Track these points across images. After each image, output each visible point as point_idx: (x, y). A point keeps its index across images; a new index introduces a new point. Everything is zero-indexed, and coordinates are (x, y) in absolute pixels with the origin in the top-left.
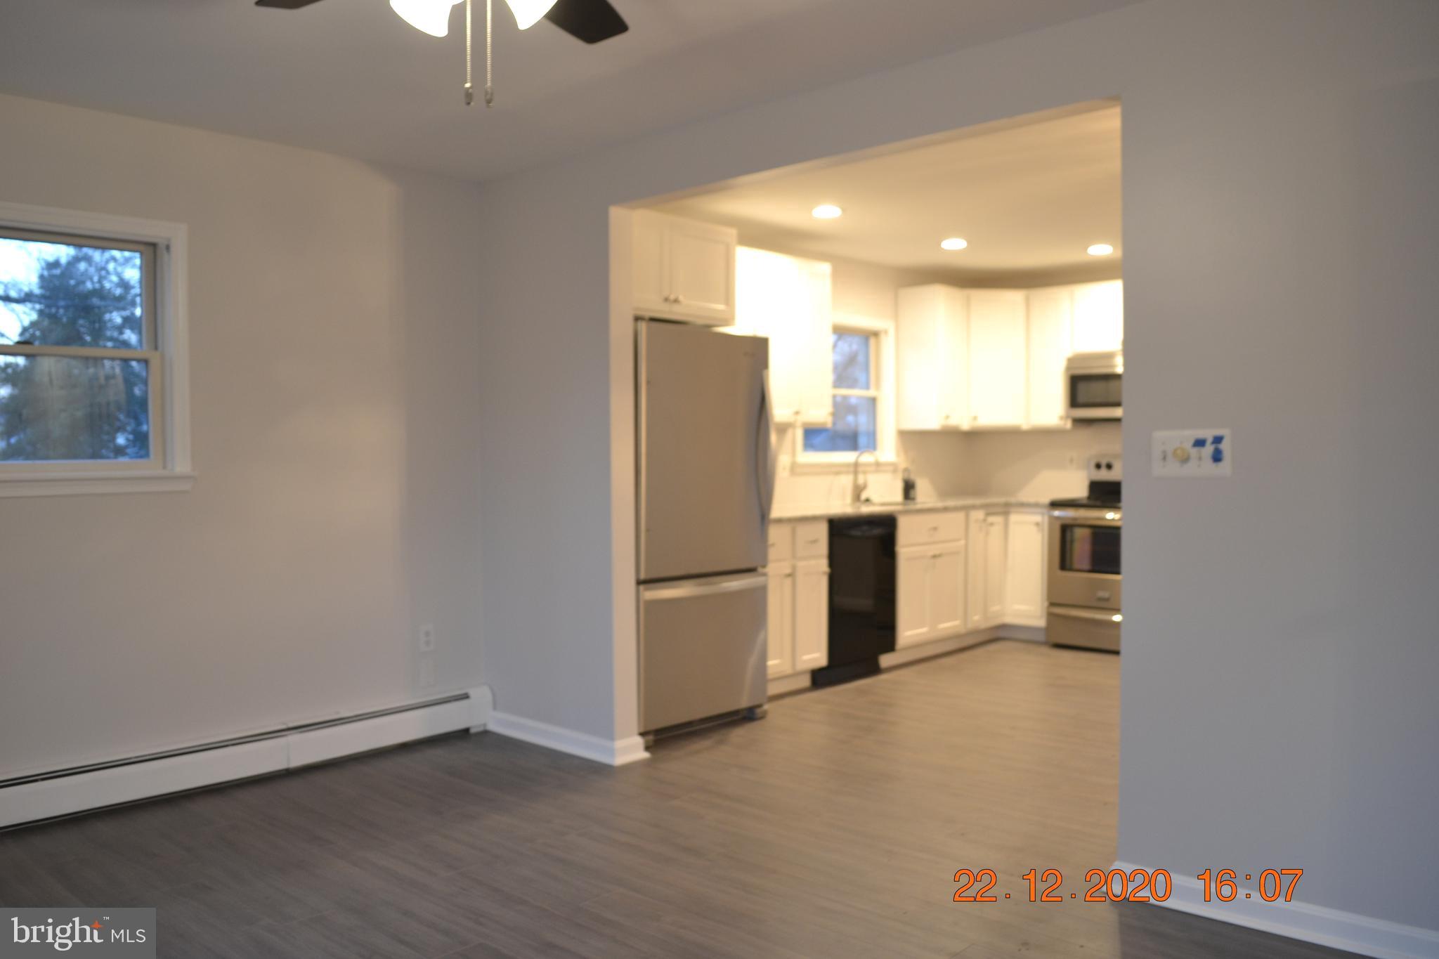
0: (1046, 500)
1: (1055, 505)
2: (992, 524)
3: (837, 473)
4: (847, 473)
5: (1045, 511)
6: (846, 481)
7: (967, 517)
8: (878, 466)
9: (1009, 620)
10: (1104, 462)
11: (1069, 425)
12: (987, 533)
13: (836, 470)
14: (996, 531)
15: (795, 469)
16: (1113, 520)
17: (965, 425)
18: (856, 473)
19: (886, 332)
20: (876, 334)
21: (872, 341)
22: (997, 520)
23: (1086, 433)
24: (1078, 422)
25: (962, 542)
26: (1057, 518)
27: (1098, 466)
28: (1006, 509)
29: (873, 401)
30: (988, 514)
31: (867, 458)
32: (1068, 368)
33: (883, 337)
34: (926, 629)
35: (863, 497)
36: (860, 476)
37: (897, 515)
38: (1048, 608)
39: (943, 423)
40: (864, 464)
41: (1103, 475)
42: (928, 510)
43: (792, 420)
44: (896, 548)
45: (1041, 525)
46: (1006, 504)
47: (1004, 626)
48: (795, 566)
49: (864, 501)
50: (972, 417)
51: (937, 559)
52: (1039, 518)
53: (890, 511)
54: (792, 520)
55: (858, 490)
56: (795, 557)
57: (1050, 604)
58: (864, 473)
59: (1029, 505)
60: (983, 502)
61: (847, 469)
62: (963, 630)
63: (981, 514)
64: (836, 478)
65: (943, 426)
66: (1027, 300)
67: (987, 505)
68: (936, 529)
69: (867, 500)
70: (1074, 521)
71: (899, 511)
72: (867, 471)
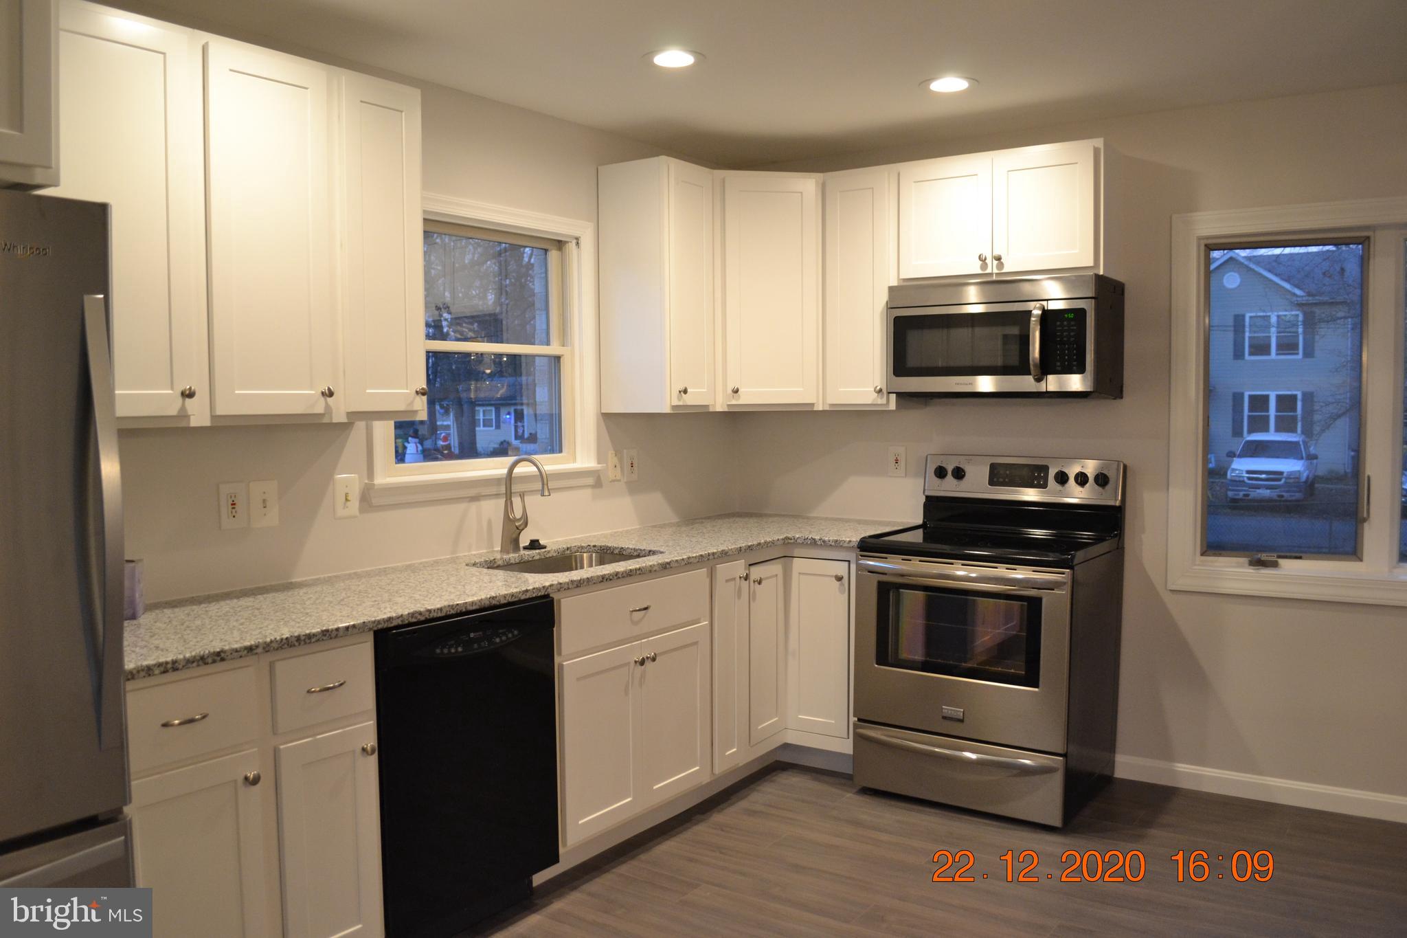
0: (854, 536)
1: (870, 546)
2: (759, 582)
3: (476, 499)
4: (497, 495)
5: (852, 556)
6: (492, 510)
7: (712, 575)
8: (544, 483)
10: (950, 468)
11: (892, 403)
12: (752, 597)
13: (474, 491)
14: (768, 593)
15: (369, 499)
16: (965, 579)
17: (720, 404)
18: (509, 495)
19: (577, 241)
20: (560, 244)
21: (553, 255)
22: (775, 568)
23: (918, 416)
24: (902, 396)
25: (705, 623)
26: (872, 571)
27: (941, 473)
28: (785, 552)
29: (557, 359)
30: (751, 565)
31: (551, 464)
32: (890, 307)
33: (572, 246)
34: (629, 799)
35: (524, 541)
36: (516, 501)
37: (555, 596)
38: (855, 726)
39: (676, 402)
40: (526, 478)
41: (949, 488)
42: (630, 574)
43: (319, 408)
44: (557, 660)
45: (845, 580)
46: (787, 542)
47: (786, 746)
48: (276, 751)
49: (525, 548)
50: (730, 391)
51: (648, 664)
52: (841, 569)
53: (538, 589)
54: (260, 650)
55: (513, 528)
56: (275, 733)
57: (859, 720)
58: (522, 495)
59: (825, 544)
60: (743, 544)
61: (493, 490)
62: (706, 779)
63: (739, 567)
64: (474, 506)
65: (674, 407)
66: (823, 190)
67: (750, 548)
68: (646, 609)
69: (534, 545)
70: (900, 580)
71: (561, 587)
72: (532, 492)
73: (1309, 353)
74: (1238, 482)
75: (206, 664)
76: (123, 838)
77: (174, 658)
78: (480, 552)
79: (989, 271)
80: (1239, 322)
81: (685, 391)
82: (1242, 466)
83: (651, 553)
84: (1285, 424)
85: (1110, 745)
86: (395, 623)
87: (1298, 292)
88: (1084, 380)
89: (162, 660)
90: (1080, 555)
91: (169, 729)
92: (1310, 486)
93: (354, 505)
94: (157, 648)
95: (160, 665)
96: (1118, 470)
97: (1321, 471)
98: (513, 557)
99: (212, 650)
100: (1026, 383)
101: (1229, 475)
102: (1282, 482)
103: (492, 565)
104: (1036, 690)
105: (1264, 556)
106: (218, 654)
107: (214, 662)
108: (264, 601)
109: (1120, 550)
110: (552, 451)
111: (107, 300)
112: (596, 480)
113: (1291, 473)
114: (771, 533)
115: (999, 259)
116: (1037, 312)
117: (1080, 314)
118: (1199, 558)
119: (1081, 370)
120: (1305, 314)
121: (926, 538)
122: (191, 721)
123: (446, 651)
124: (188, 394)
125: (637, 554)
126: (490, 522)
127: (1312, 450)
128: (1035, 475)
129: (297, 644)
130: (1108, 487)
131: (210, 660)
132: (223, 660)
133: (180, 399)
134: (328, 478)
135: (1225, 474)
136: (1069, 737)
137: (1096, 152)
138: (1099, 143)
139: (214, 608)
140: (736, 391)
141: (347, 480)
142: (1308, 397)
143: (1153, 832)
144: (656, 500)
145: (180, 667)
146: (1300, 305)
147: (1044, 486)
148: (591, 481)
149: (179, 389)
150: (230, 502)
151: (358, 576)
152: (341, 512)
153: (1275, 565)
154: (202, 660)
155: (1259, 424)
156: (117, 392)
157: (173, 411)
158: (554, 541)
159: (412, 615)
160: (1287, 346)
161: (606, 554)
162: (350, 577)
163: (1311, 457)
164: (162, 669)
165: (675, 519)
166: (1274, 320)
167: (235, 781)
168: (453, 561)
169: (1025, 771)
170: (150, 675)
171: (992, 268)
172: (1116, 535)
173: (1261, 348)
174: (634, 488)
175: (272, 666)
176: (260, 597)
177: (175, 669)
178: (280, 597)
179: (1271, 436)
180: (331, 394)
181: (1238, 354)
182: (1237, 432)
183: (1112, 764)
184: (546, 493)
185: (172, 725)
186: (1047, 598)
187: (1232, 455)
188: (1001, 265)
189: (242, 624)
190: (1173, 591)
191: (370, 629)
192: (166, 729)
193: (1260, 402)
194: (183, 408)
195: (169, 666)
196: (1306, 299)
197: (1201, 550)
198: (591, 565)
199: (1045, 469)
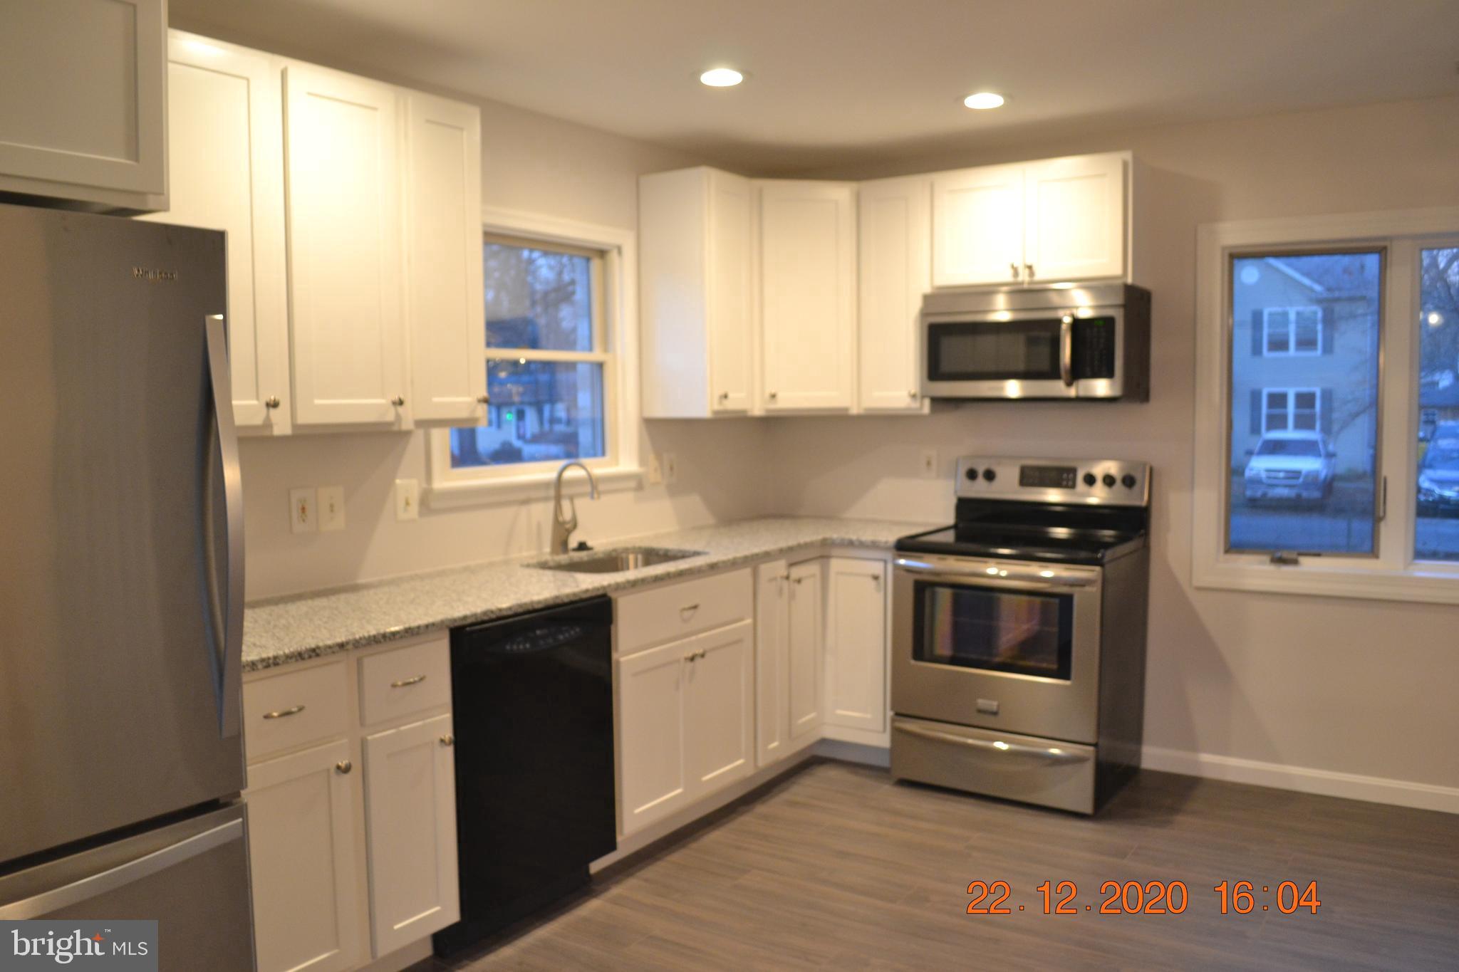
0: (891, 537)
1: (907, 546)
2: (799, 581)
3: (526, 502)
4: (546, 499)
5: (888, 556)
6: (542, 513)
7: (755, 575)
8: (594, 486)
9: (831, 733)
10: (981, 470)
11: (926, 408)
12: (792, 596)
13: (524, 495)
14: (808, 590)
15: (429, 503)
16: (998, 577)
17: (757, 410)
18: (558, 499)
19: (619, 249)
20: (602, 253)
21: (596, 264)
22: (813, 569)
23: (950, 419)
24: (939, 403)
25: (749, 621)
26: (909, 570)
27: (972, 475)
28: (823, 552)
29: (600, 366)
30: (791, 565)
31: (599, 468)
32: (924, 314)
33: (614, 255)
34: (679, 791)
35: (573, 543)
36: (566, 505)
37: (613, 595)
38: (893, 721)
39: (717, 407)
40: (576, 482)
41: (981, 489)
42: (681, 574)
43: (390, 417)
44: (615, 656)
45: (882, 580)
46: (825, 543)
47: (824, 741)
48: (364, 744)
49: (575, 550)
50: (767, 395)
51: (698, 661)
52: (877, 568)
53: (598, 589)
54: (350, 647)
55: (562, 531)
56: (362, 724)
57: (897, 714)
58: (571, 498)
59: (862, 545)
60: (783, 544)
61: (541, 494)
62: (750, 772)
63: (779, 567)
64: (524, 510)
65: (716, 412)
66: (858, 199)
67: (791, 549)
68: (695, 607)
69: (582, 547)
70: (936, 579)
71: (619, 587)
72: (581, 495)
73: (1328, 349)
74: (1256, 481)
75: (303, 659)
76: (240, 820)
77: (275, 654)
78: (529, 554)
79: (1020, 279)
80: (1257, 318)
81: (726, 396)
82: (1260, 465)
83: (696, 554)
84: (1304, 422)
85: (1137, 737)
86: (469, 621)
87: (1318, 288)
88: (1112, 386)
89: (264, 655)
90: (1109, 554)
91: (270, 721)
92: (1328, 486)
93: (414, 509)
94: (255, 645)
95: (262, 660)
96: (1144, 471)
97: (1341, 468)
98: (563, 558)
99: (308, 647)
100: (1057, 388)
101: (1248, 473)
102: (1301, 480)
103: (544, 566)
104: (1067, 683)
105: (1285, 554)
106: (313, 650)
107: (310, 657)
108: (341, 601)
109: (1146, 548)
110: (595, 455)
111: (225, 320)
112: (638, 484)
113: (1308, 474)
114: (808, 534)
115: (1030, 267)
116: (1067, 320)
117: (1108, 322)
118: (1222, 557)
119: (1108, 373)
120: (1325, 311)
121: (959, 538)
122: (288, 713)
123: (515, 647)
124: (274, 405)
125: (683, 555)
126: (539, 525)
127: (1331, 448)
128: (1061, 476)
129: (382, 640)
130: (1136, 488)
131: (306, 656)
132: (318, 655)
133: (264, 409)
134: (389, 483)
135: (1243, 473)
136: (1100, 728)
137: (1125, 165)
138: (1127, 155)
139: (293, 608)
140: (773, 396)
141: (407, 486)
142: (1328, 396)
143: (1180, 818)
144: (694, 502)
145: (280, 662)
146: (1319, 301)
147: (1073, 486)
148: (633, 484)
149: (264, 399)
150: (300, 506)
151: (421, 578)
152: (402, 515)
153: (1294, 562)
154: (299, 656)
155: (1277, 421)
156: (234, 402)
157: (258, 420)
158: (600, 542)
159: (485, 613)
160: (1306, 343)
161: (651, 556)
162: (412, 578)
163: (1330, 456)
164: (264, 664)
165: (711, 520)
166: (1292, 316)
167: (328, 770)
168: (507, 562)
169: (1056, 761)
170: (253, 670)
171: (1024, 276)
172: (1142, 535)
173: (1279, 344)
174: (674, 491)
175: (359, 662)
176: (333, 598)
177: (276, 664)
178: (352, 597)
179: (1290, 434)
180: (401, 403)
181: (1257, 350)
182: (1255, 430)
183: (1138, 754)
184: (596, 496)
185: (273, 717)
186: (1078, 594)
187: (1250, 453)
188: (1032, 274)
189: (326, 623)
190: (1199, 589)
191: (447, 627)
192: (266, 721)
193: (1278, 400)
194: (268, 418)
195: (271, 661)
196: (1326, 295)
197: (1225, 546)
198: (636, 566)
199: (1073, 471)
